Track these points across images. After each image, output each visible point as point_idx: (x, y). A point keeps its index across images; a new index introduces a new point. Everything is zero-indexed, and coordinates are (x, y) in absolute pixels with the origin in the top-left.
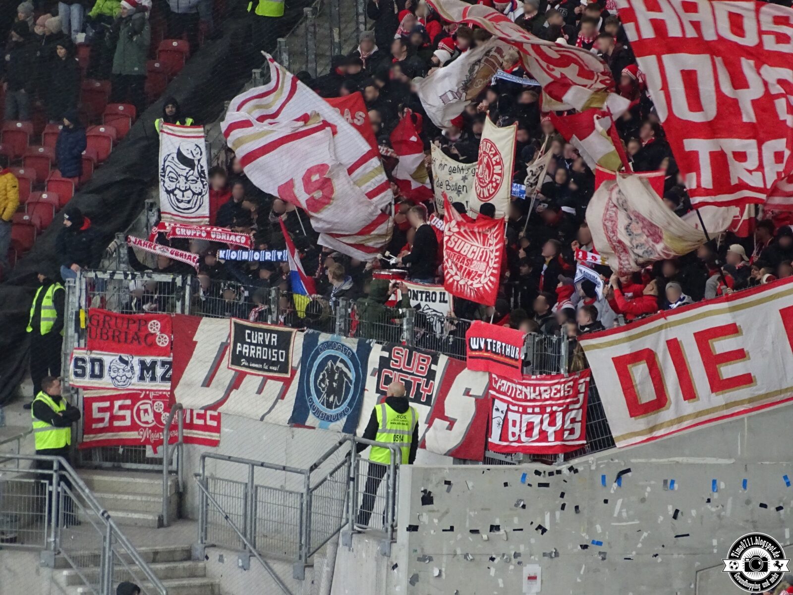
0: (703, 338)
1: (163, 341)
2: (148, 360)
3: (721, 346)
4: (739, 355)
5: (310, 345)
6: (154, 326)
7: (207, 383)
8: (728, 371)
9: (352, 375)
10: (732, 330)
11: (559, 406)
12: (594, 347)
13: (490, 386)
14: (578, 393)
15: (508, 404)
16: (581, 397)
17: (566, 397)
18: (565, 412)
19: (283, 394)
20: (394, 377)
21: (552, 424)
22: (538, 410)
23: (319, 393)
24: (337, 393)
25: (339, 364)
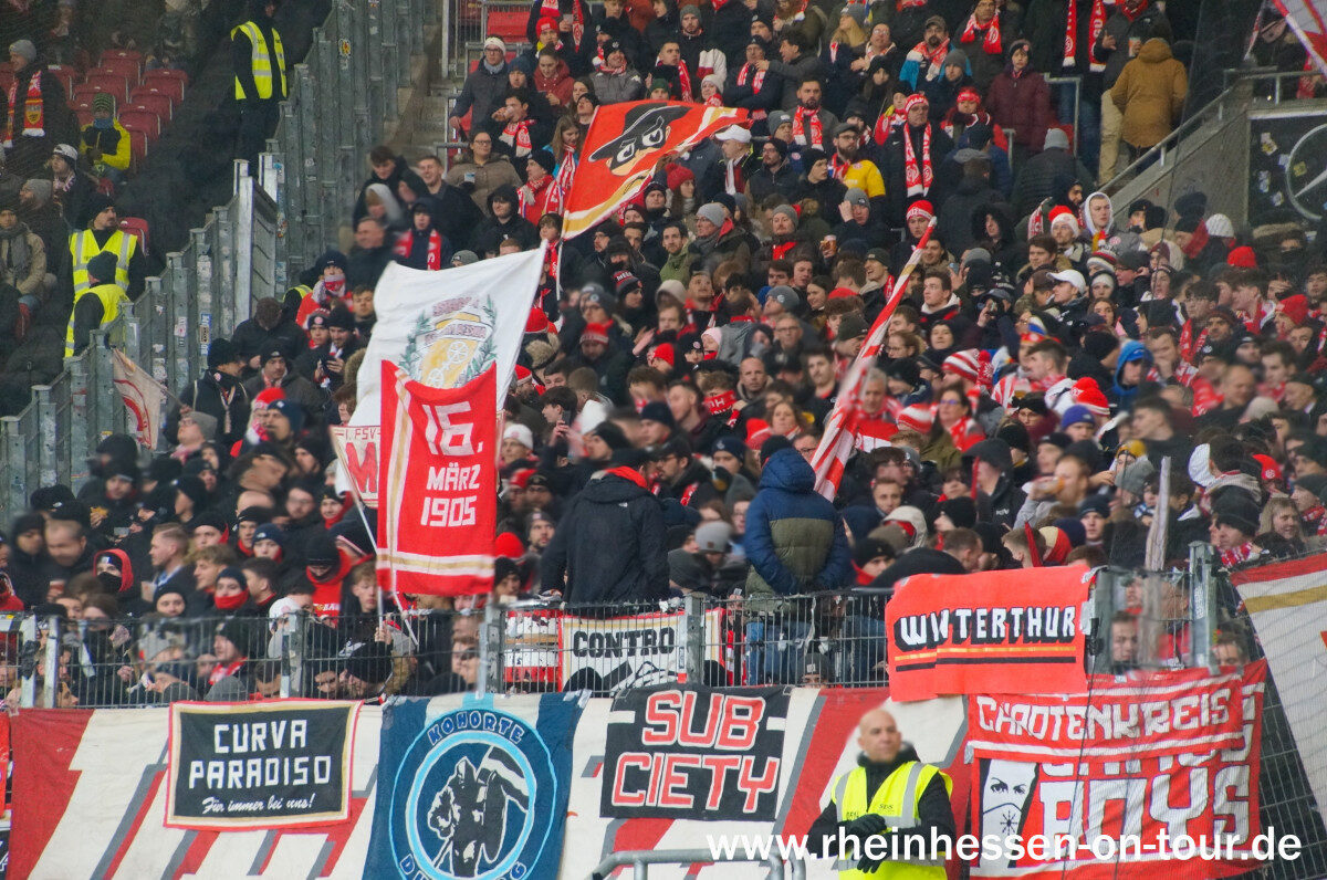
5: (404, 734)
9: (527, 785)
11: (1198, 751)
12: (1277, 602)
13: (971, 729)
14: (1238, 724)
15: (1039, 762)
16: (1248, 731)
17: (1215, 729)
18: (1215, 767)
19: (326, 864)
20: (659, 767)
21: (1179, 798)
22: (1136, 766)
23: (432, 846)
24: (485, 835)
25: (488, 763)
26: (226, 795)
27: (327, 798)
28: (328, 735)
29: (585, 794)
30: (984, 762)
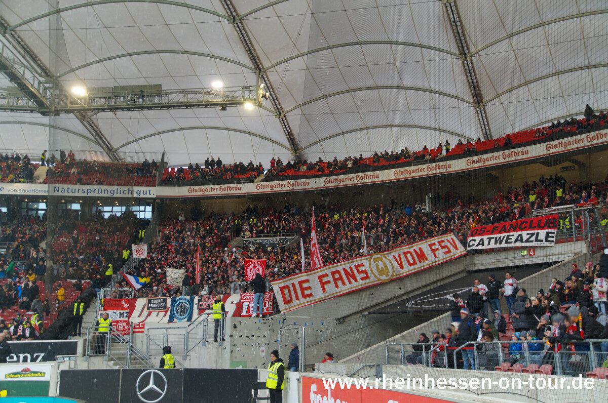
0: (300, 283)
1: (126, 306)
2: (122, 311)
3: (305, 285)
4: (309, 288)
5: (174, 301)
6: (123, 302)
7: (139, 316)
8: (307, 292)
9: (188, 306)
10: (307, 281)
12: (275, 284)
13: (241, 299)
14: (271, 297)
15: (249, 302)
17: (269, 298)
18: (269, 302)
19: (165, 315)
20: (204, 304)
23: (177, 313)
24: (184, 312)
25: (184, 304)
26: (153, 308)
27: (165, 308)
28: (165, 301)
29: (195, 307)
30: (243, 302)
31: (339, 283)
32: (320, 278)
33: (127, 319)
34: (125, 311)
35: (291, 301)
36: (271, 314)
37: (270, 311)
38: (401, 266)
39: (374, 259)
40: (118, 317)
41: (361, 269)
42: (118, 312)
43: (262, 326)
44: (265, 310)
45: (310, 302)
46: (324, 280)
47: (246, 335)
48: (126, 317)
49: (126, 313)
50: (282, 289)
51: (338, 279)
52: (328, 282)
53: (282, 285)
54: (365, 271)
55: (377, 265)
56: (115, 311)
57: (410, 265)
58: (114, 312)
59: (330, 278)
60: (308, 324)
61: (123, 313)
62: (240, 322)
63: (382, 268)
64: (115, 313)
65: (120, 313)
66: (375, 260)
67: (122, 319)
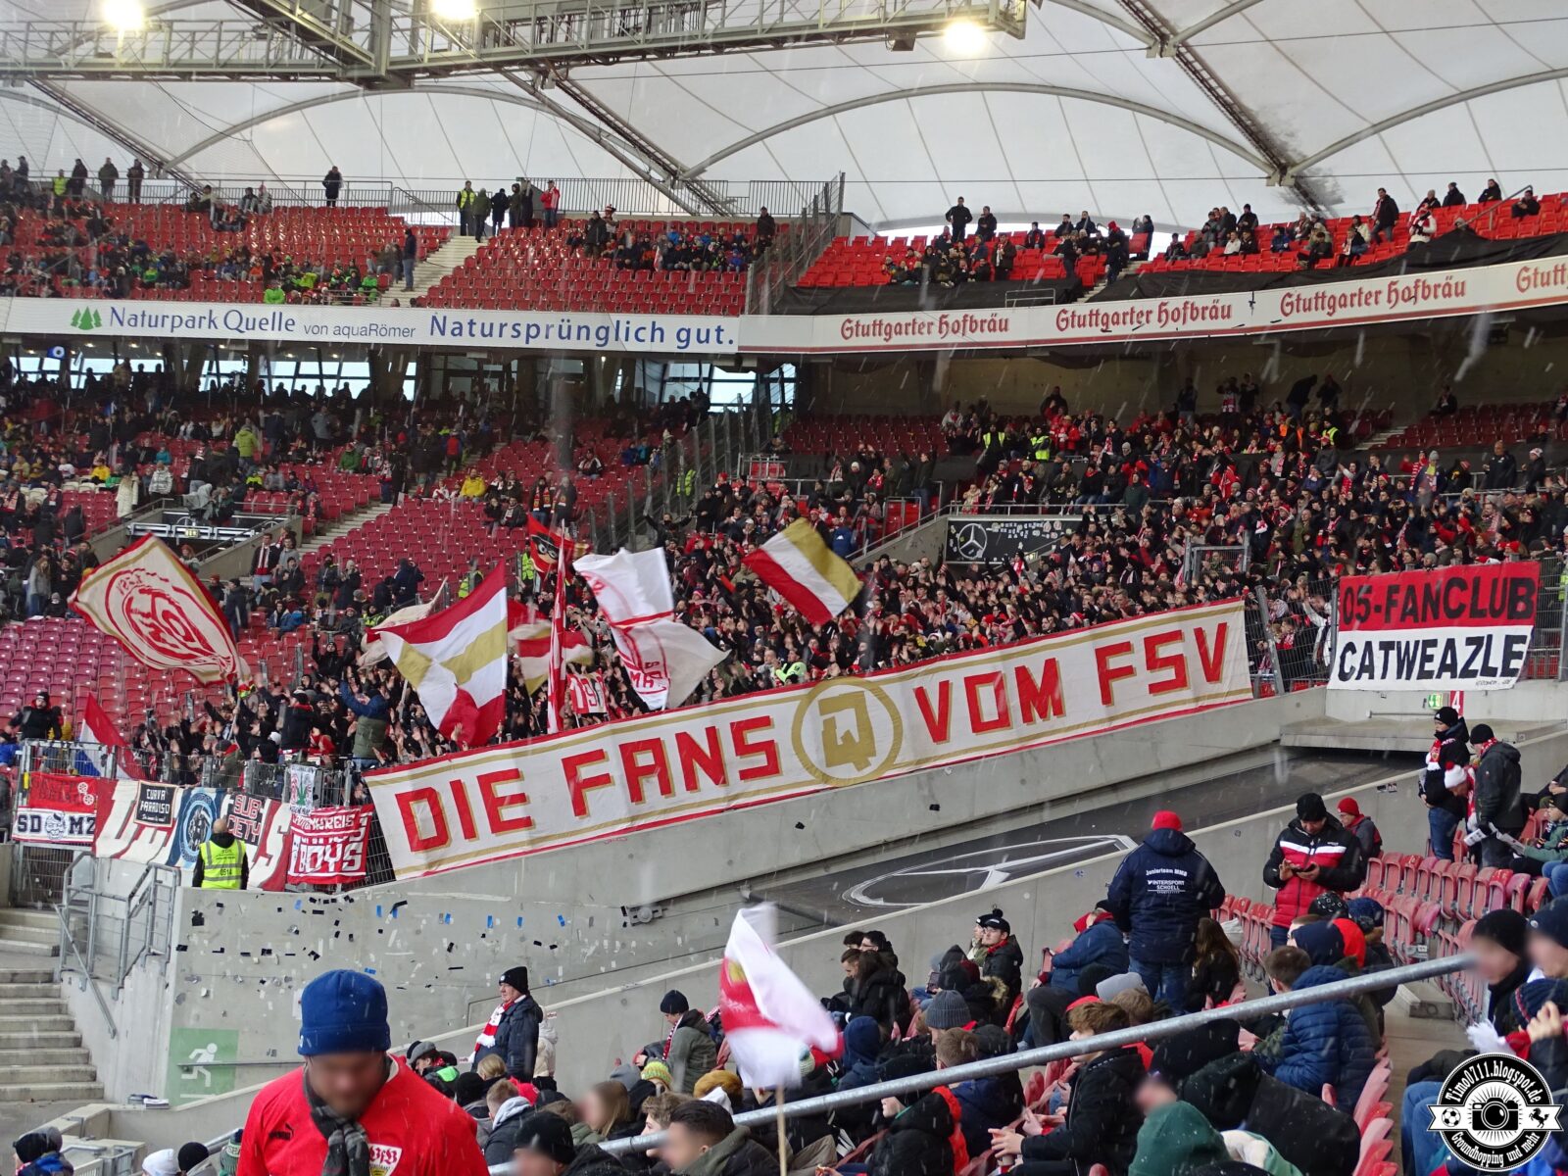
0: (486, 782)
1: (89, 800)
2: (77, 816)
3: (502, 789)
4: (521, 798)
5: (186, 798)
6: (83, 788)
7: (119, 835)
8: (508, 813)
9: (210, 822)
10: (514, 775)
11: (340, 836)
12: (380, 783)
13: (291, 822)
14: (359, 826)
15: (301, 837)
16: (362, 830)
17: (347, 829)
18: (345, 843)
19: (165, 843)
21: (333, 854)
22: (321, 841)
23: (189, 839)
25: (203, 812)
26: (147, 814)
27: (168, 819)
28: (171, 797)
30: (293, 834)
31: (651, 785)
32: (571, 765)
33: (90, 838)
34: (86, 815)
35: (442, 838)
36: (350, 884)
37: (355, 871)
38: (939, 732)
39: (821, 702)
40: (66, 834)
41: (753, 737)
42: (66, 816)
43: (307, 922)
44: (332, 868)
45: (522, 844)
46: (586, 772)
47: (240, 949)
48: (89, 832)
49: (89, 819)
50: (404, 800)
51: (647, 770)
52: (604, 780)
53: (407, 787)
54: (769, 748)
55: (830, 725)
56: (59, 813)
57: (978, 726)
58: (56, 817)
59: (614, 766)
60: (498, 922)
61: (81, 819)
62: (220, 905)
63: (847, 736)
64: (59, 819)
65: (72, 819)
66: (826, 707)
67: (76, 838)
